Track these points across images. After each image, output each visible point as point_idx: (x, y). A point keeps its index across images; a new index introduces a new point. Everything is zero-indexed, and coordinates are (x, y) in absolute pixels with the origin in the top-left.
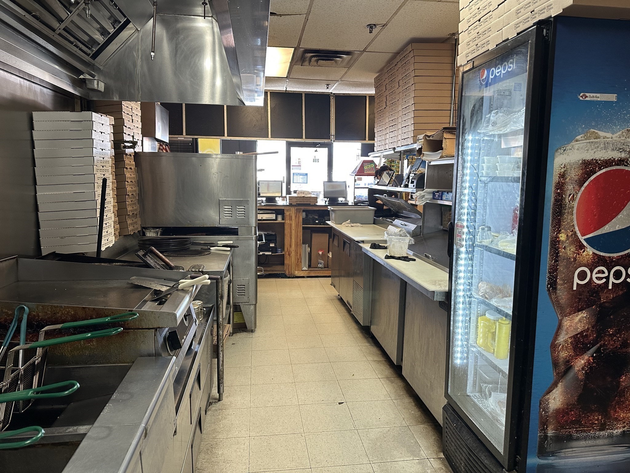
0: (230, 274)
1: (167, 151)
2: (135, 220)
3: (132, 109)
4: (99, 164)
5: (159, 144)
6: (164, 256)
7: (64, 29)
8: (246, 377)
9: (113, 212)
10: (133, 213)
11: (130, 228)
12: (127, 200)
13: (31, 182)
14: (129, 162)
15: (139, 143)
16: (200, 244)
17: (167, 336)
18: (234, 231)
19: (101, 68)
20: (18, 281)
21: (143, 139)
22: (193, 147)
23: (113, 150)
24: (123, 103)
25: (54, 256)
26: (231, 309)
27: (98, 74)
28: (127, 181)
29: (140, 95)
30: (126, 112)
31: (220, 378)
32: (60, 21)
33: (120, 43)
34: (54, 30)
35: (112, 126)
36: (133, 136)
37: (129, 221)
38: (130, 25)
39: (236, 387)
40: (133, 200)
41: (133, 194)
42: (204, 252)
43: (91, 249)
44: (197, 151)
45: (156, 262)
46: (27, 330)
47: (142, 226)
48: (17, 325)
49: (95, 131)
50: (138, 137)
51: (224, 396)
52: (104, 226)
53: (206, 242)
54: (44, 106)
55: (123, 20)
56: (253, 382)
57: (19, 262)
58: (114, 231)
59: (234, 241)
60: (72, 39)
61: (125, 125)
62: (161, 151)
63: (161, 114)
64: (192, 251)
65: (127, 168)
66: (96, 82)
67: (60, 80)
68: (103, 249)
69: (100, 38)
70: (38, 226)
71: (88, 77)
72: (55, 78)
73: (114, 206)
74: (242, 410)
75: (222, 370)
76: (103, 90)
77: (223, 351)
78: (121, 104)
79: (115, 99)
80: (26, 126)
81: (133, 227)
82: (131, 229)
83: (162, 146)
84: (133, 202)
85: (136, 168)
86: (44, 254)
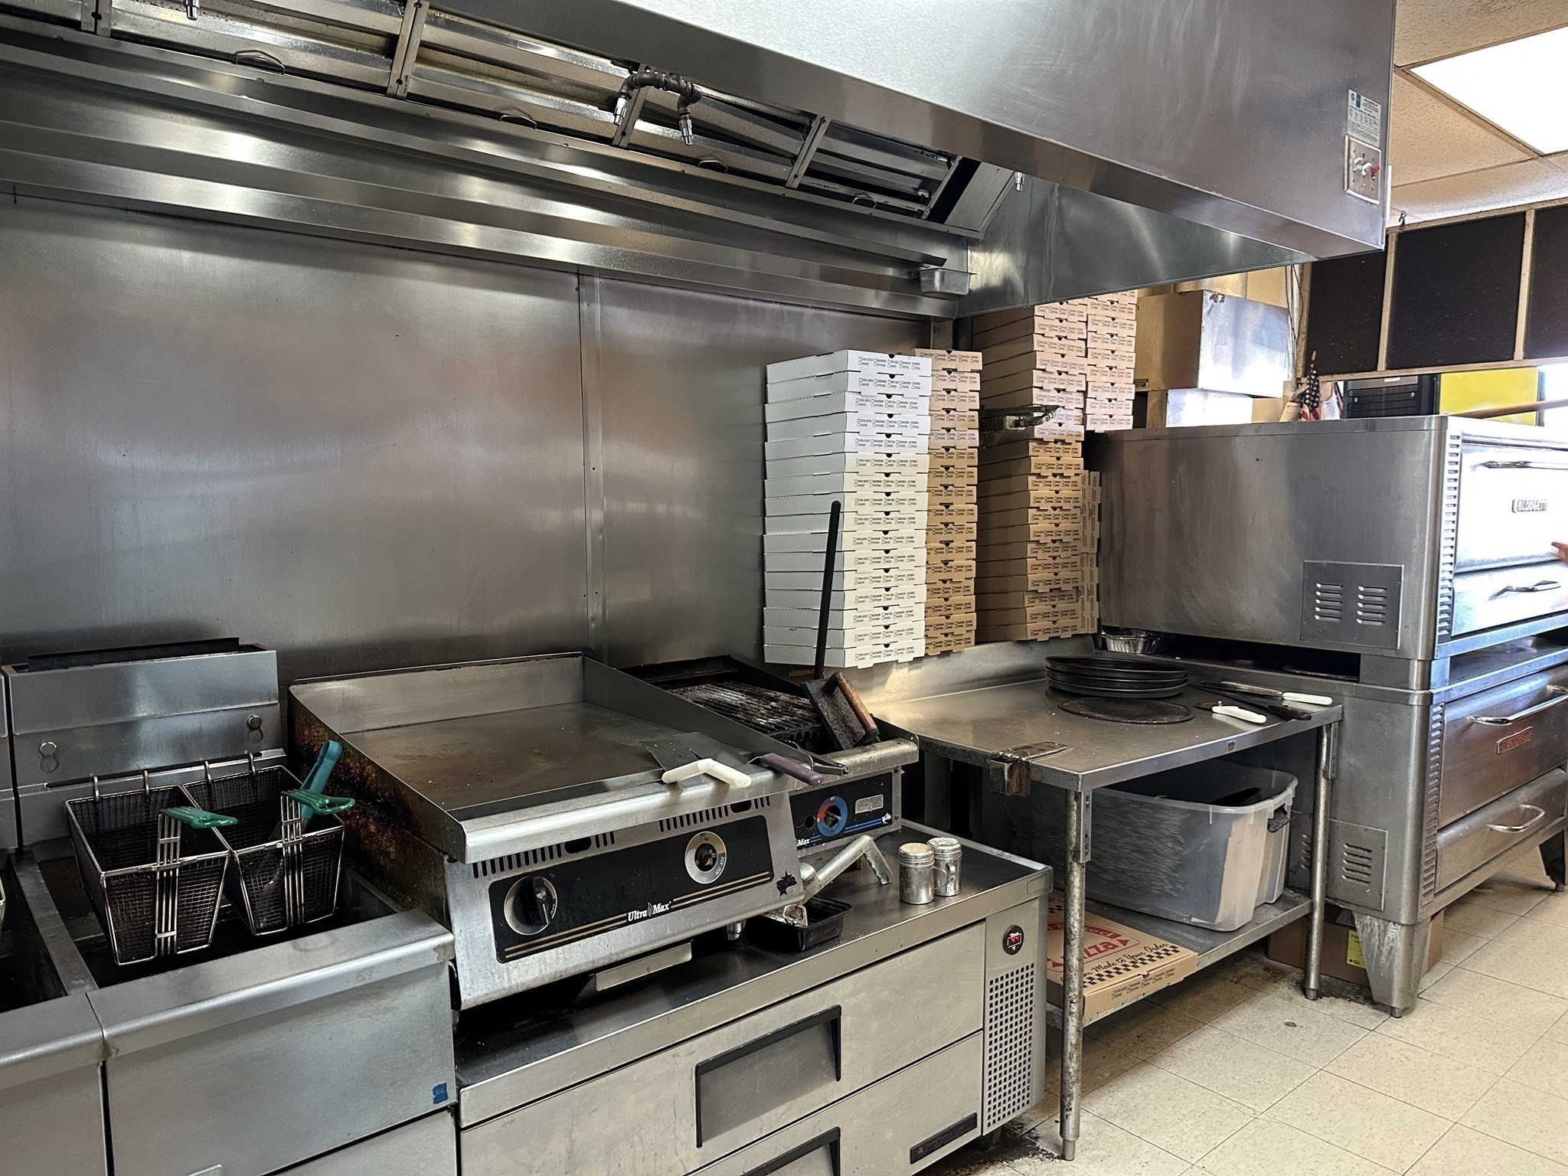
2: (1066, 607)
4: (871, 470)
7: (812, 174)
8: (1210, 1135)
10: (1054, 586)
11: (1036, 625)
12: (1029, 555)
14: (1056, 460)
19: (978, 236)
20: (584, 702)
23: (976, 432)
24: (1042, 309)
26: (1316, 916)
28: (1037, 509)
30: (1052, 334)
31: (1065, 1092)
32: (788, 158)
34: (779, 183)
35: (978, 376)
37: (1037, 608)
40: (1065, 554)
41: (1061, 541)
53: (1255, 689)
56: (1210, 1160)
57: (586, 664)
60: (845, 190)
61: (1042, 367)
65: (1038, 476)
71: (926, 266)
76: (960, 291)
81: (1048, 623)
82: (1038, 628)
84: (1062, 561)
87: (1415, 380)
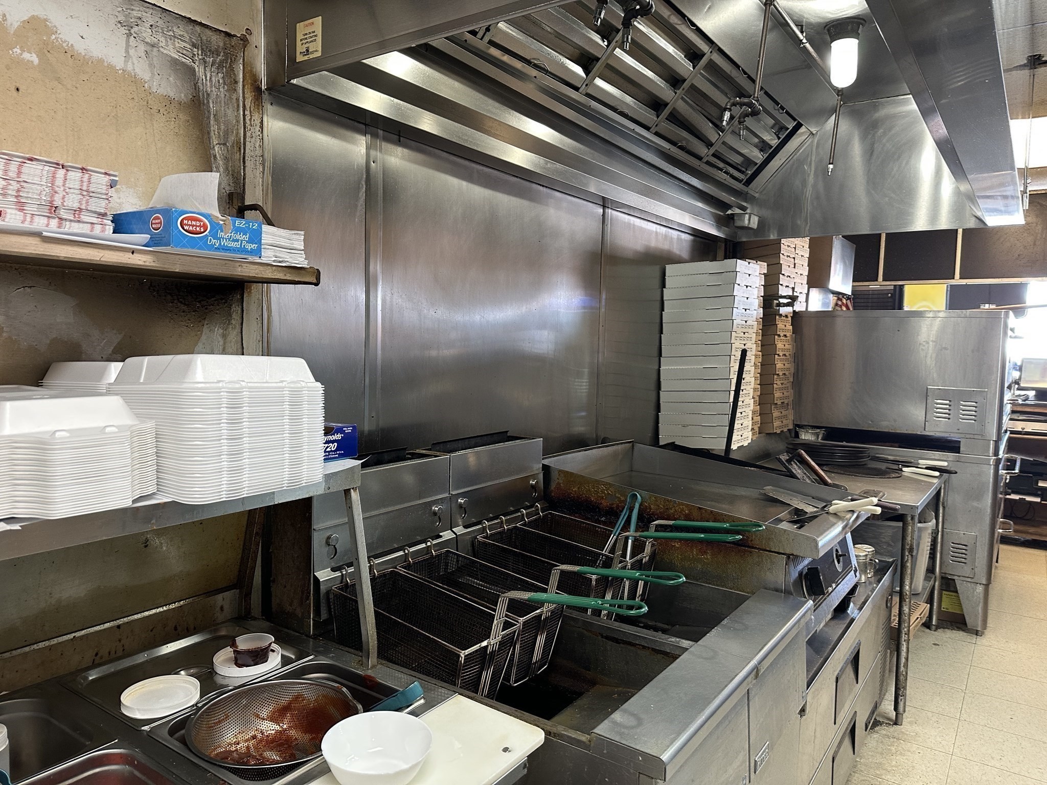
0: (937, 518)
1: (848, 308)
2: (784, 413)
3: (795, 248)
4: (740, 330)
5: (836, 298)
6: (822, 470)
7: (714, 155)
8: (953, 704)
9: (753, 398)
10: (782, 401)
11: (777, 424)
12: (775, 382)
13: (656, 353)
14: (784, 326)
15: (802, 298)
16: (887, 461)
17: (804, 573)
18: (953, 445)
19: (757, 195)
20: (632, 471)
21: (808, 291)
22: (895, 300)
23: (762, 309)
24: (783, 241)
25: (672, 446)
26: (937, 584)
27: (752, 204)
28: (778, 355)
29: (808, 228)
30: (786, 254)
31: (900, 686)
32: (709, 144)
33: (785, 157)
34: (700, 158)
35: (763, 276)
36: (793, 289)
37: (776, 414)
38: (803, 129)
39: (930, 714)
40: (785, 382)
41: (785, 374)
42: (889, 473)
43: (719, 446)
44: (900, 307)
45: (805, 474)
46: (637, 522)
47: (795, 423)
48: (628, 514)
49: (739, 285)
50: (802, 288)
51: (906, 718)
52: (738, 415)
53: (898, 458)
54: (680, 256)
55: (791, 125)
56: (964, 716)
57: (635, 447)
58: (752, 425)
59: (951, 463)
60: (721, 165)
61: (783, 273)
62: (839, 309)
63: (843, 250)
64: (869, 468)
65: (779, 336)
66: (747, 216)
67: (702, 221)
68: (734, 447)
69: (758, 156)
70: (658, 408)
71: (738, 211)
72: (695, 218)
73: (755, 390)
74: (936, 752)
75: (904, 673)
76: (755, 226)
77: (908, 643)
78: (780, 243)
79: (772, 237)
80: (657, 282)
81: (781, 422)
82: (777, 426)
83: (841, 300)
84: (783, 386)
85: (794, 335)
86: (661, 443)
87: (892, 287)
